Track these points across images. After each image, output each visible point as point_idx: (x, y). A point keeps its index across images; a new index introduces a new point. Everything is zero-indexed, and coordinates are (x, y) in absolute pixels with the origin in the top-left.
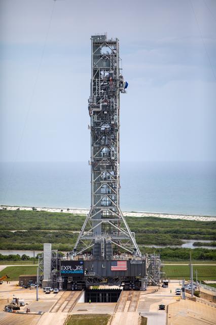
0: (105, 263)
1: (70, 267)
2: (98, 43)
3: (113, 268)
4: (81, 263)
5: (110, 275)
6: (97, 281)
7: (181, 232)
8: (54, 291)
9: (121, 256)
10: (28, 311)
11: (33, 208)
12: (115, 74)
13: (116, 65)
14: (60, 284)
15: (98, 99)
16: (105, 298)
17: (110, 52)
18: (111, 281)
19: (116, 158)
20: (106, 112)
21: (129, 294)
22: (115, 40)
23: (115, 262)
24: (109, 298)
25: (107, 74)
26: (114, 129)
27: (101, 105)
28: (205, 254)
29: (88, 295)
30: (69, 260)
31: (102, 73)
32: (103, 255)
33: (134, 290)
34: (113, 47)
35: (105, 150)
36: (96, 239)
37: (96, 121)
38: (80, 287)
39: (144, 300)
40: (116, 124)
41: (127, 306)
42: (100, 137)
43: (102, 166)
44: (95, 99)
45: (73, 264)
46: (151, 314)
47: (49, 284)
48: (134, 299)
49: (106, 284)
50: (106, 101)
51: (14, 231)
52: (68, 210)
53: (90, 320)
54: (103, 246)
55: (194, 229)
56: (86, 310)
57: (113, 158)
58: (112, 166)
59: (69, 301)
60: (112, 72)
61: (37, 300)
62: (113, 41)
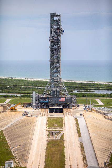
0: (57, 98)
1: (44, 100)
2: (53, 15)
3: (60, 100)
4: (48, 98)
5: (58, 103)
6: (53, 105)
7: (71, 87)
8: (38, 109)
9: (62, 96)
10: (32, 116)
11: (12, 78)
12: (60, 27)
13: (59, 24)
14: (40, 106)
15: (53, 37)
16: (56, 111)
17: (57, 19)
18: (59, 105)
19: (60, 59)
20: (56, 42)
21: (66, 110)
22: (59, 15)
23: (60, 98)
24: (58, 111)
25: (56, 27)
26: (59, 48)
27: (54, 39)
28: (84, 95)
29: (50, 110)
30: (43, 97)
31: (54, 27)
32: (56, 96)
33: (68, 108)
34: (58, 17)
35: (55, 56)
36: (53, 89)
37: (52, 45)
38: (47, 107)
39: (73, 112)
40: (60, 46)
41: (68, 114)
42: (54, 51)
43: (55, 62)
44: (52, 37)
45: (45, 99)
46: (78, 117)
47: (35, 106)
48: (69, 112)
49: (57, 106)
50: (56, 37)
51: (8, 86)
52: (25, 78)
53: (56, 119)
54: (56, 92)
55: (76, 86)
56: (53, 116)
57: (59, 59)
58: (58, 62)
59: (45, 112)
60: (58, 26)
61: (33, 112)
62: (58, 15)
